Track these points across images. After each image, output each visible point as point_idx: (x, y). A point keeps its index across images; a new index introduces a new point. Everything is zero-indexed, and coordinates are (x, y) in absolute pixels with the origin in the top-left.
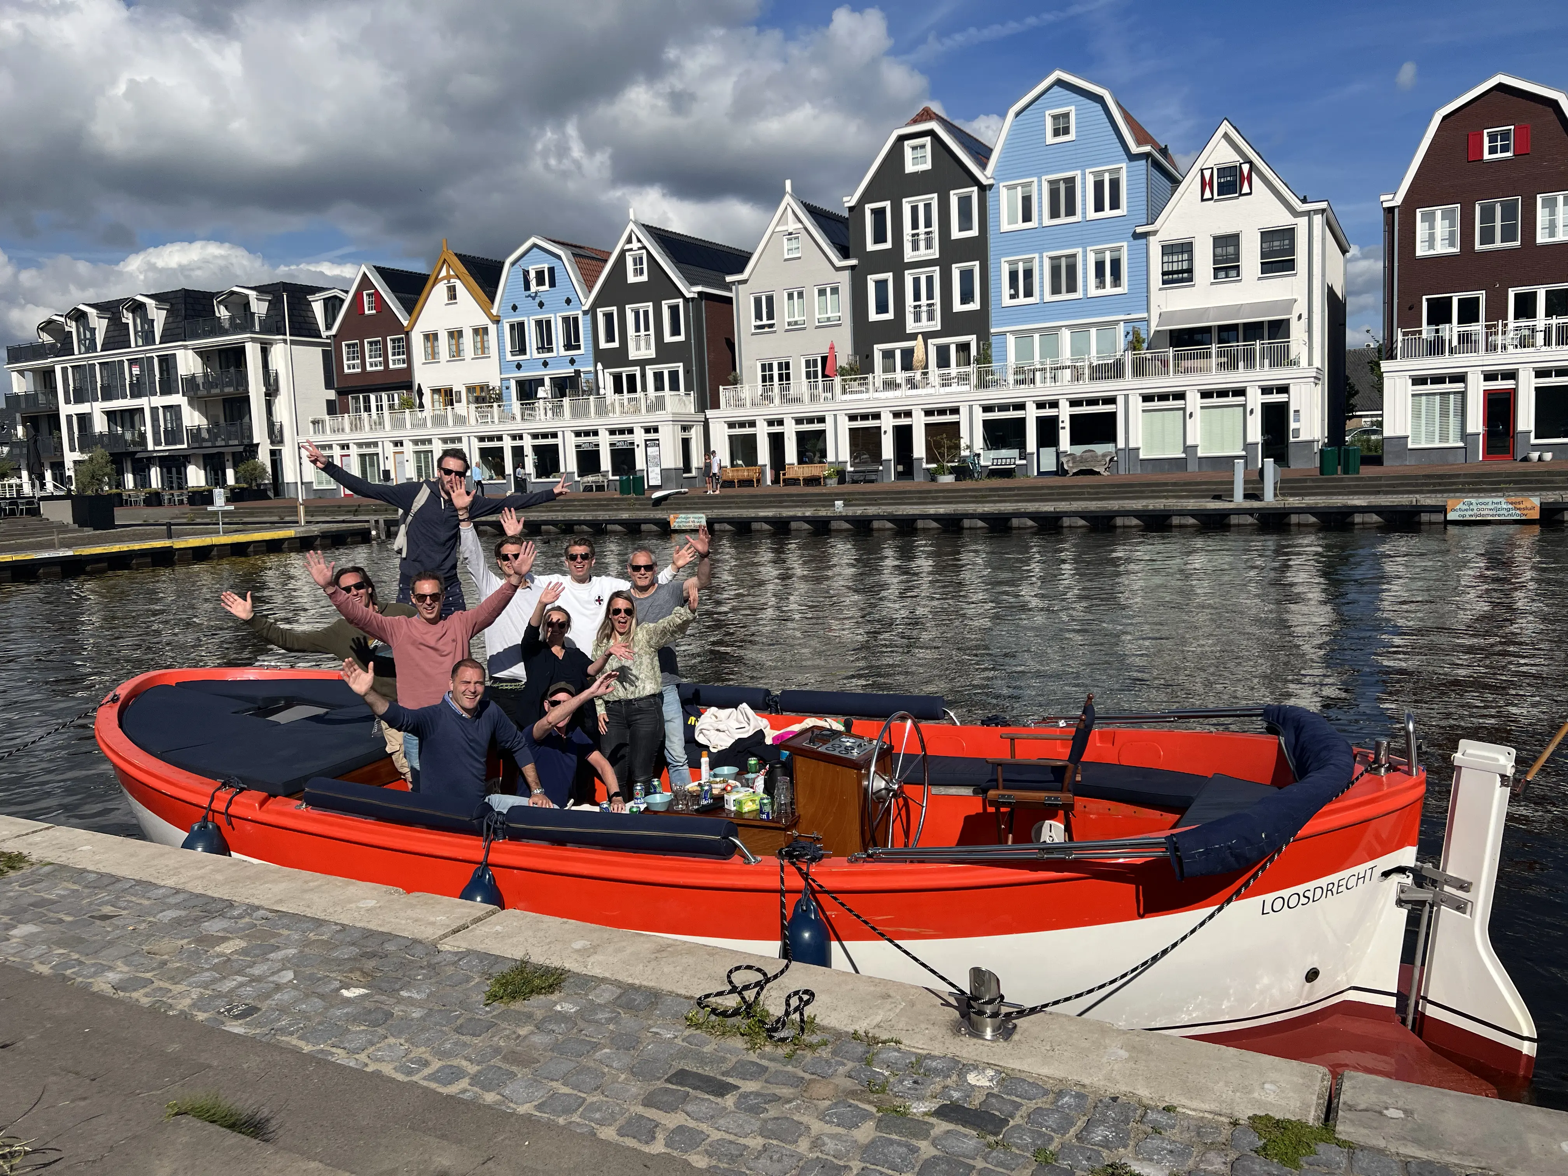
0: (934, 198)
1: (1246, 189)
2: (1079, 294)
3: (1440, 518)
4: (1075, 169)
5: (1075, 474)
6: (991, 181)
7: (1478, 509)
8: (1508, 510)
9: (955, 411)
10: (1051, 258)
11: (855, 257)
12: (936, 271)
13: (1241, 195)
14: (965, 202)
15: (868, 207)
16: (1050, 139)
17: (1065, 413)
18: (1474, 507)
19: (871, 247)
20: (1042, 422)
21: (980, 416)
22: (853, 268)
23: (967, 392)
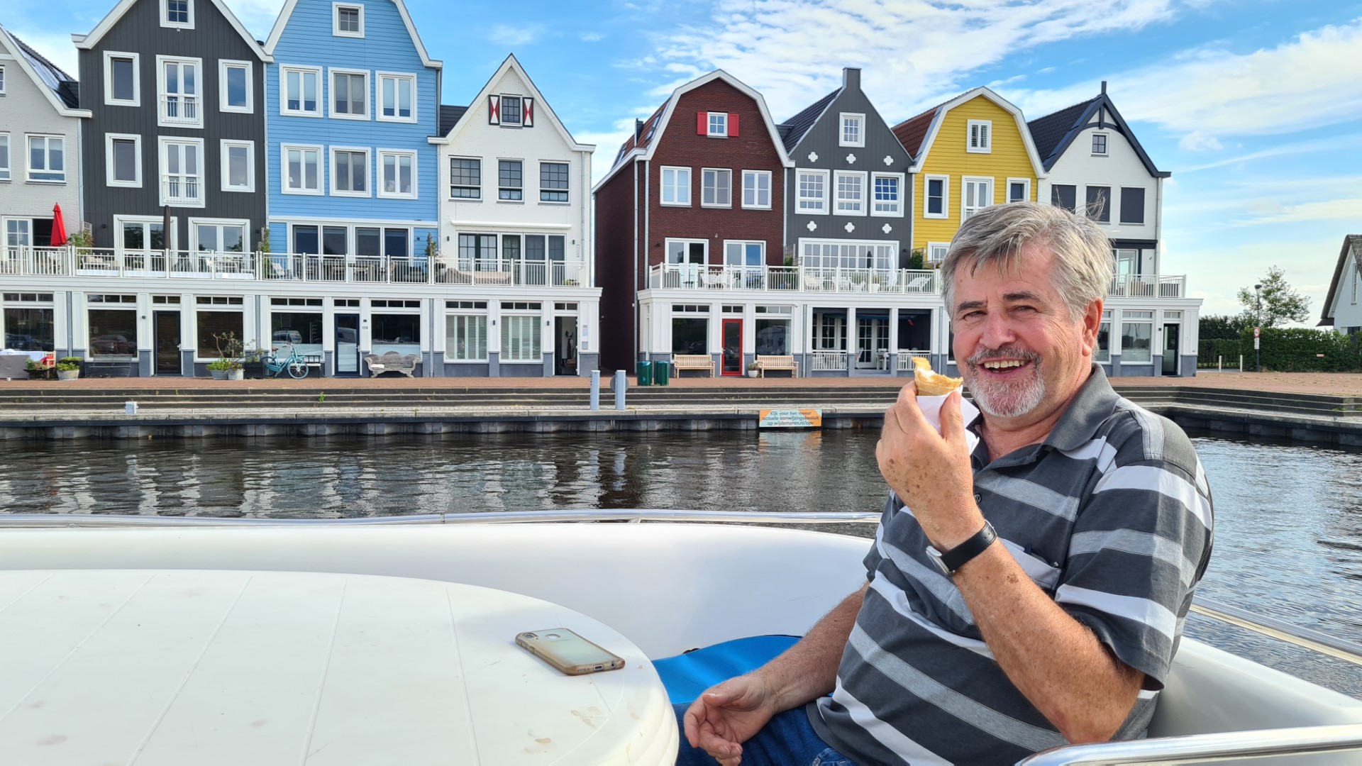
0: (197, 64)
1: (528, 122)
2: (367, 194)
3: (752, 425)
4: (364, 67)
5: (380, 376)
6: (271, 59)
7: (781, 418)
8: (801, 419)
9: (239, 301)
10: (338, 152)
11: (86, 107)
12: (200, 143)
13: (524, 126)
14: (236, 74)
15: (107, 55)
16: (337, 31)
17: (366, 313)
18: (778, 416)
19: (109, 100)
20: (341, 320)
21: (268, 310)
22: (84, 119)
23: (250, 281)
